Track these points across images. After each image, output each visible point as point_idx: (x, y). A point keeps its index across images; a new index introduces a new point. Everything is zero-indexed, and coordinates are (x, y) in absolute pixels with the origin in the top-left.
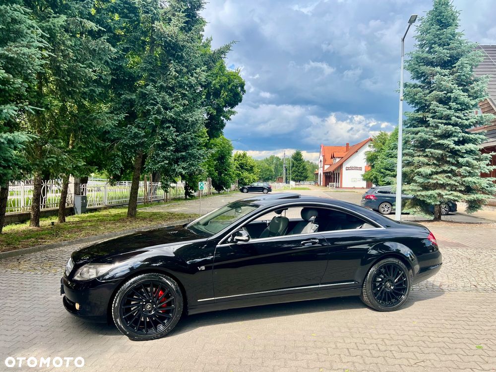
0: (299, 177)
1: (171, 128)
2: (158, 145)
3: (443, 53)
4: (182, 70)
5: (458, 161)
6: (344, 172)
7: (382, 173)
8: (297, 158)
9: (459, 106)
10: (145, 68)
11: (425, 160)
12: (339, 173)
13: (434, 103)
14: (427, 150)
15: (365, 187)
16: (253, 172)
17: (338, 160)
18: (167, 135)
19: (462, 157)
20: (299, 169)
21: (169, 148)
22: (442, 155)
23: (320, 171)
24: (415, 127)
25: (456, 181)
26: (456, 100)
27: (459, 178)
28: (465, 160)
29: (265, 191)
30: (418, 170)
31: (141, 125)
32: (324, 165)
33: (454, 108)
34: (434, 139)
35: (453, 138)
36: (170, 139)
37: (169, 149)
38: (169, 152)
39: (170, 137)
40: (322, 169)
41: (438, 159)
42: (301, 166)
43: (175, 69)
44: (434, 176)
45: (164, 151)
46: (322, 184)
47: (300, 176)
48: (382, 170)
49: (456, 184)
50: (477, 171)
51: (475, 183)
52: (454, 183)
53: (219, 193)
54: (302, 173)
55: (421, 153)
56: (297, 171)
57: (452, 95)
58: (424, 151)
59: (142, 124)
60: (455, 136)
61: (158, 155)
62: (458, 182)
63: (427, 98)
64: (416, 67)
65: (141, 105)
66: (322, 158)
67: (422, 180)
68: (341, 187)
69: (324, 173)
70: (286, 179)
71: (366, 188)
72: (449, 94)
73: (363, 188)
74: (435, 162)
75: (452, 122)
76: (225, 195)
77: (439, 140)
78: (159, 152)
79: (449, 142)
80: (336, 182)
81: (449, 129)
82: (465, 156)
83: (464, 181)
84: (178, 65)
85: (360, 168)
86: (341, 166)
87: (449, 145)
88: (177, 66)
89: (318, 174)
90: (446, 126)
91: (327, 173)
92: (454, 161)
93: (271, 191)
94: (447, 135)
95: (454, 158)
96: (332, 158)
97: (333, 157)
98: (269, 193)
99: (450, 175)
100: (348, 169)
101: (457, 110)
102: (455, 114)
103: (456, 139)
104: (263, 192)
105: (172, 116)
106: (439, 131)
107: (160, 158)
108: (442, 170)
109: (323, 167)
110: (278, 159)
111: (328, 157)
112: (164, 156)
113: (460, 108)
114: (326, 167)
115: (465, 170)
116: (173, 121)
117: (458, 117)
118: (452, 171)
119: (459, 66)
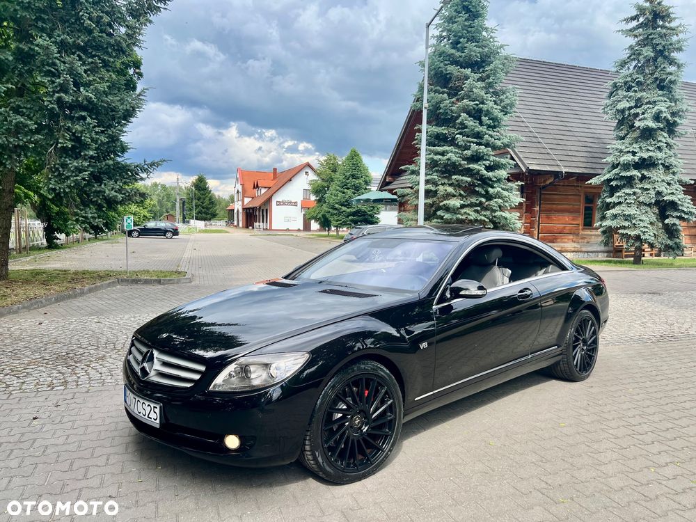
0: (204, 215)
1: (89, 120)
2: (64, 149)
3: (473, 50)
4: (102, 18)
5: (487, 192)
6: (275, 208)
7: (336, 209)
8: (200, 186)
9: (491, 121)
10: (27, 5)
11: (450, 190)
12: (267, 210)
13: (464, 115)
14: (454, 177)
15: (302, 228)
16: (143, 206)
17: (263, 191)
18: (81, 132)
19: (493, 187)
20: (202, 203)
21: (87, 153)
22: (469, 184)
23: (238, 206)
24: (434, 146)
25: (485, 216)
26: (488, 113)
27: (488, 213)
28: (496, 190)
29: (169, 235)
30: (445, 202)
31: (24, 110)
32: (243, 197)
33: (486, 125)
34: (463, 162)
35: (484, 162)
36: (87, 139)
37: (85, 155)
38: (86, 160)
39: (88, 135)
40: (240, 203)
41: (465, 189)
42: (207, 199)
43: (89, 14)
44: (463, 211)
45: (76, 158)
46: (241, 225)
47: (205, 213)
48: (337, 206)
49: (486, 220)
50: (507, 205)
51: (506, 219)
52: (483, 218)
53: (96, 238)
54: (208, 209)
55: (446, 181)
56: (200, 205)
57: (485, 107)
58: (449, 178)
59: (25, 108)
60: (486, 160)
61: (64, 165)
62: (488, 218)
63: (454, 108)
64: (442, 65)
65: (21, 75)
66: (240, 188)
67: (449, 215)
68: (271, 229)
69: (243, 209)
70: (184, 218)
71: (303, 230)
72: (481, 106)
73: (299, 230)
74: (462, 192)
75: (483, 141)
76: (104, 242)
77: (468, 164)
78: (67, 159)
79: (479, 167)
80: (263, 222)
81: (481, 151)
82: (495, 185)
83: (495, 217)
84: (92, 7)
85: (295, 203)
86: (269, 200)
87: (479, 171)
88: (92, 10)
89: (233, 210)
90: (477, 147)
91: (249, 209)
92: (483, 192)
93: (177, 235)
94: (476, 158)
95: (483, 188)
96: (254, 187)
97: (256, 187)
98: (174, 237)
99: (479, 208)
100: (279, 204)
101: (489, 127)
102: (487, 132)
103: (487, 163)
104: (165, 236)
105: (91, 98)
106: (468, 153)
107: (69, 170)
108: (469, 202)
109: (243, 201)
110: (164, 187)
111: (250, 186)
112: (76, 168)
113: (492, 124)
114: (247, 200)
115: (496, 203)
116: (91, 108)
117: (491, 136)
118: (481, 204)
119: (491, 70)
